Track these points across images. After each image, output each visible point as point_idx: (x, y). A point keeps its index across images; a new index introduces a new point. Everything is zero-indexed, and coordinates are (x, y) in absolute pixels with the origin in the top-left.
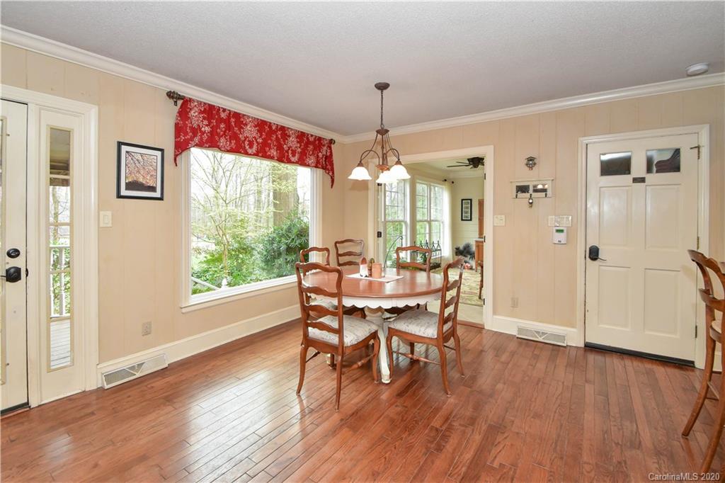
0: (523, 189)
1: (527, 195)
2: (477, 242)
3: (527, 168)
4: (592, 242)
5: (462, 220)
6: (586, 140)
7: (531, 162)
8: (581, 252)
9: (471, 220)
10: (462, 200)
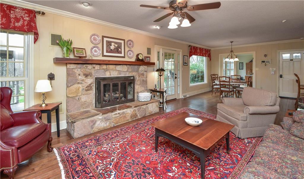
0: (264, 62)
1: (265, 63)
2: (245, 76)
3: (264, 57)
4: (281, 73)
5: (240, 69)
6: (279, 51)
7: (265, 56)
8: (278, 75)
9: (243, 69)
10: (240, 63)
